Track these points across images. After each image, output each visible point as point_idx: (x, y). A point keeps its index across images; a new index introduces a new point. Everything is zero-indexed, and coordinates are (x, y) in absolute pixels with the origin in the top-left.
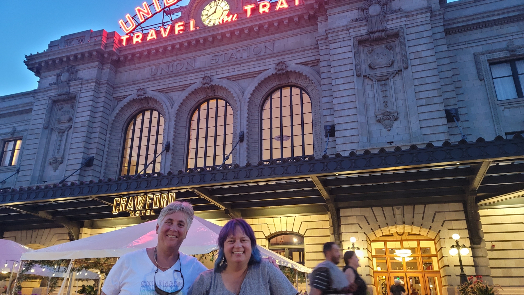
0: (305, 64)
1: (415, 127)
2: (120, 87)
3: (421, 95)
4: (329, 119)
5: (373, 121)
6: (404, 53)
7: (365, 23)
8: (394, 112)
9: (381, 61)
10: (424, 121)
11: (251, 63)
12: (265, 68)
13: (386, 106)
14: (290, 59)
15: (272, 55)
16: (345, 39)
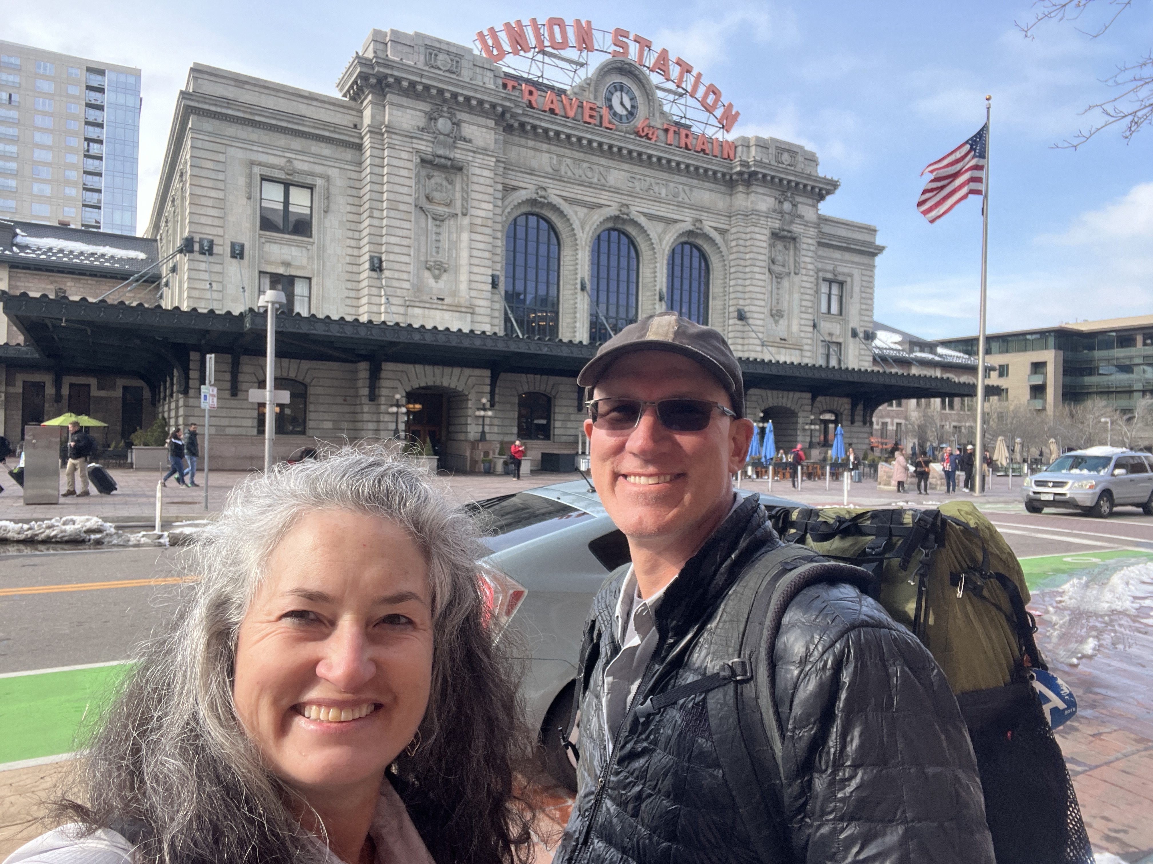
0: (717, 229)
1: (795, 328)
2: (511, 169)
3: (802, 303)
4: (741, 302)
5: (768, 314)
6: (797, 260)
7: (779, 218)
8: (782, 311)
9: (780, 258)
10: (801, 326)
12: (683, 218)
13: (777, 303)
14: (706, 218)
15: (690, 207)
16: (764, 226)
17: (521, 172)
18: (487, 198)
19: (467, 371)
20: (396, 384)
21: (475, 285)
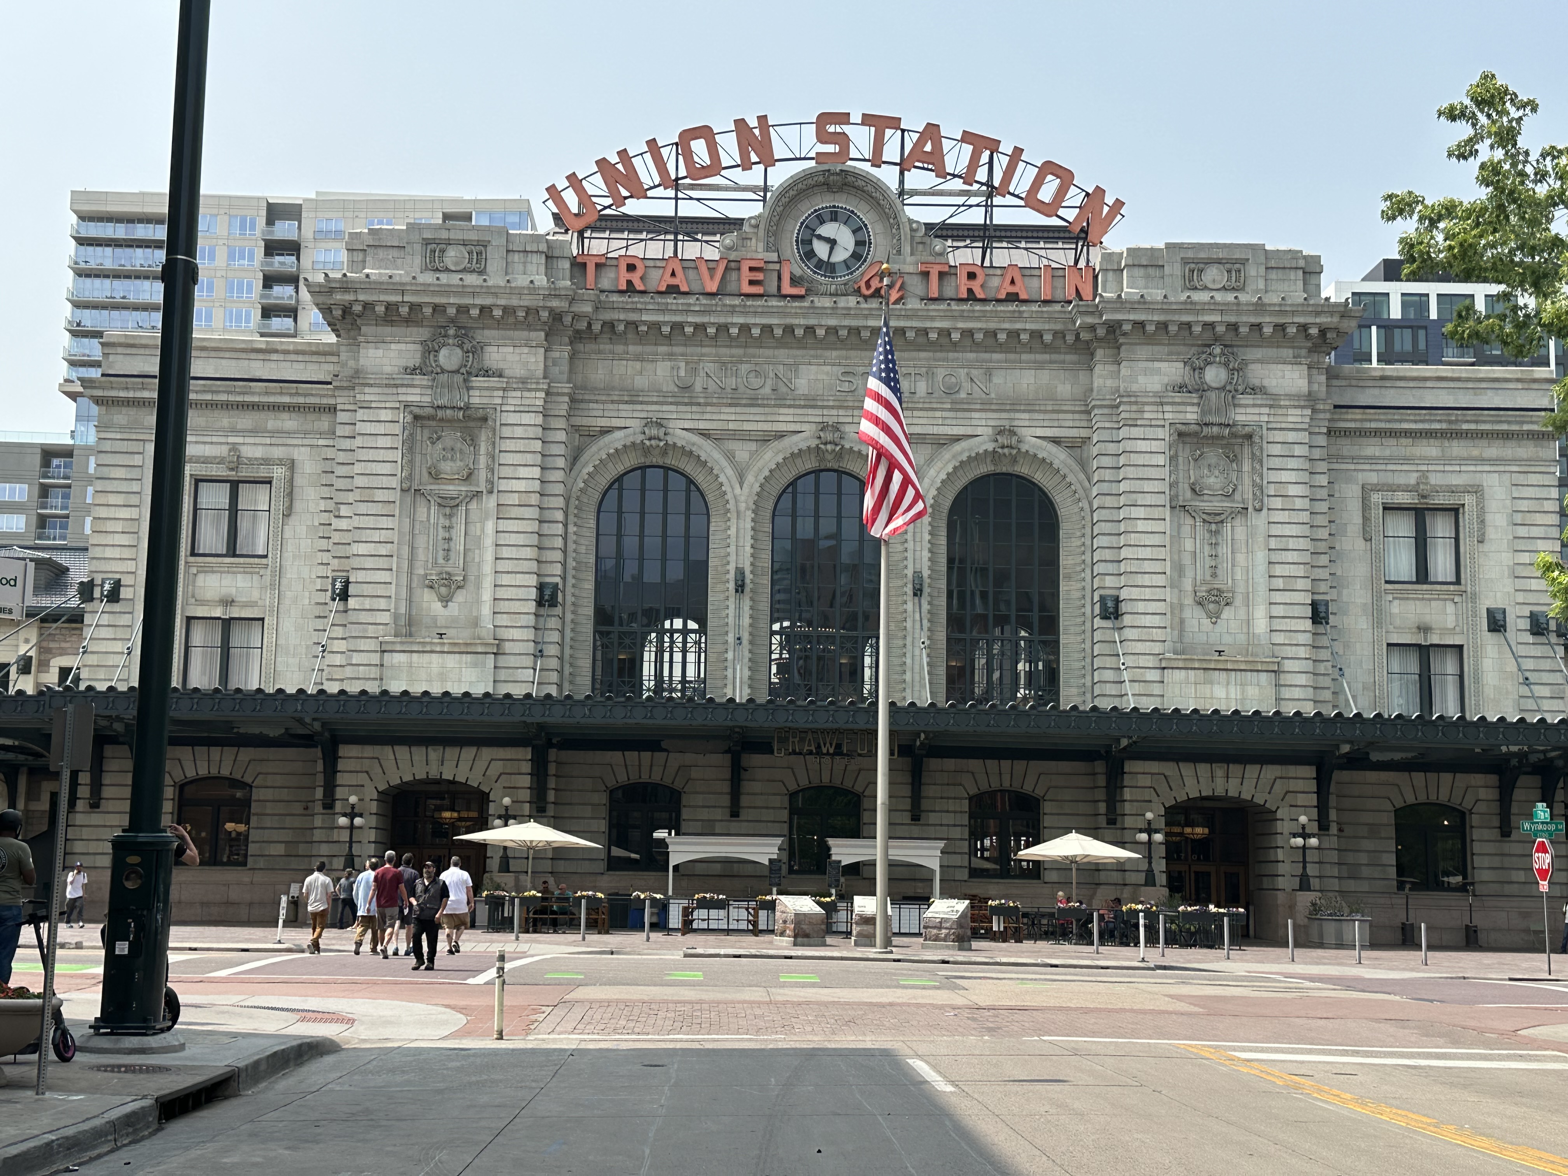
0: (1056, 441)
1: (1261, 625)
2: (590, 401)
3: (1278, 570)
4: (1109, 582)
5: (1189, 601)
6: (1258, 480)
7: (1195, 401)
8: (1228, 591)
9: (1213, 481)
10: (1278, 620)
11: (938, 414)
12: (969, 431)
13: (1214, 575)
14: (1027, 423)
15: (987, 407)
16: (1153, 423)
17: (613, 402)
18: (529, 459)
19: (487, 753)
20: (363, 778)
21: (504, 606)
